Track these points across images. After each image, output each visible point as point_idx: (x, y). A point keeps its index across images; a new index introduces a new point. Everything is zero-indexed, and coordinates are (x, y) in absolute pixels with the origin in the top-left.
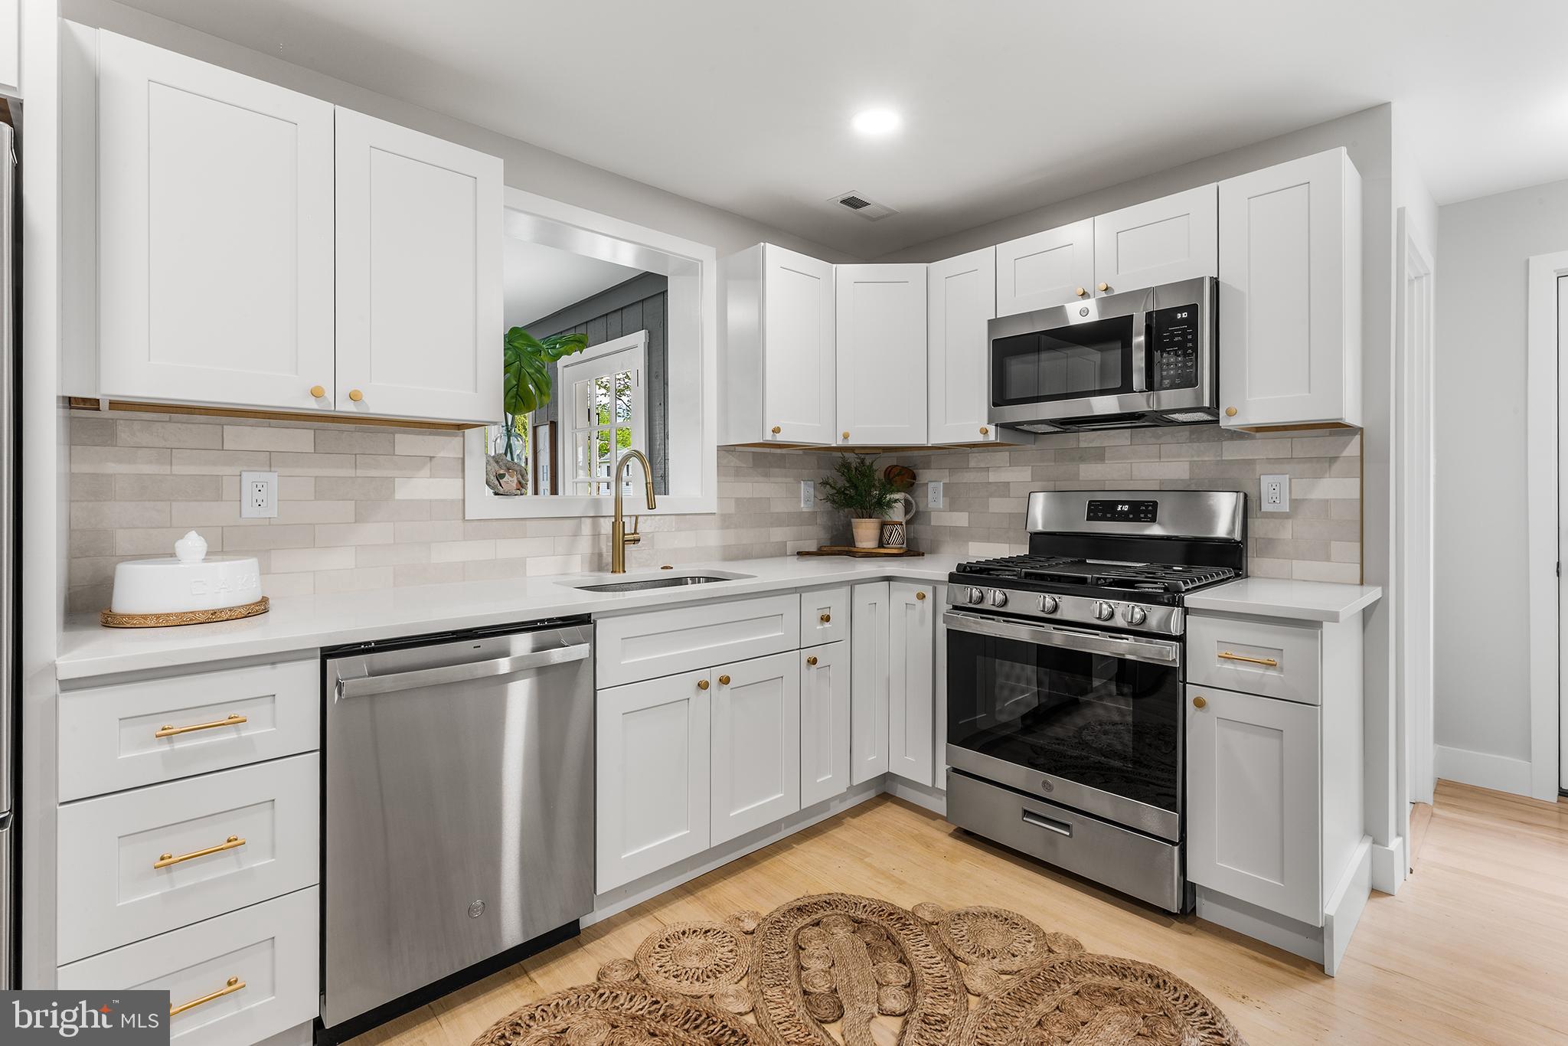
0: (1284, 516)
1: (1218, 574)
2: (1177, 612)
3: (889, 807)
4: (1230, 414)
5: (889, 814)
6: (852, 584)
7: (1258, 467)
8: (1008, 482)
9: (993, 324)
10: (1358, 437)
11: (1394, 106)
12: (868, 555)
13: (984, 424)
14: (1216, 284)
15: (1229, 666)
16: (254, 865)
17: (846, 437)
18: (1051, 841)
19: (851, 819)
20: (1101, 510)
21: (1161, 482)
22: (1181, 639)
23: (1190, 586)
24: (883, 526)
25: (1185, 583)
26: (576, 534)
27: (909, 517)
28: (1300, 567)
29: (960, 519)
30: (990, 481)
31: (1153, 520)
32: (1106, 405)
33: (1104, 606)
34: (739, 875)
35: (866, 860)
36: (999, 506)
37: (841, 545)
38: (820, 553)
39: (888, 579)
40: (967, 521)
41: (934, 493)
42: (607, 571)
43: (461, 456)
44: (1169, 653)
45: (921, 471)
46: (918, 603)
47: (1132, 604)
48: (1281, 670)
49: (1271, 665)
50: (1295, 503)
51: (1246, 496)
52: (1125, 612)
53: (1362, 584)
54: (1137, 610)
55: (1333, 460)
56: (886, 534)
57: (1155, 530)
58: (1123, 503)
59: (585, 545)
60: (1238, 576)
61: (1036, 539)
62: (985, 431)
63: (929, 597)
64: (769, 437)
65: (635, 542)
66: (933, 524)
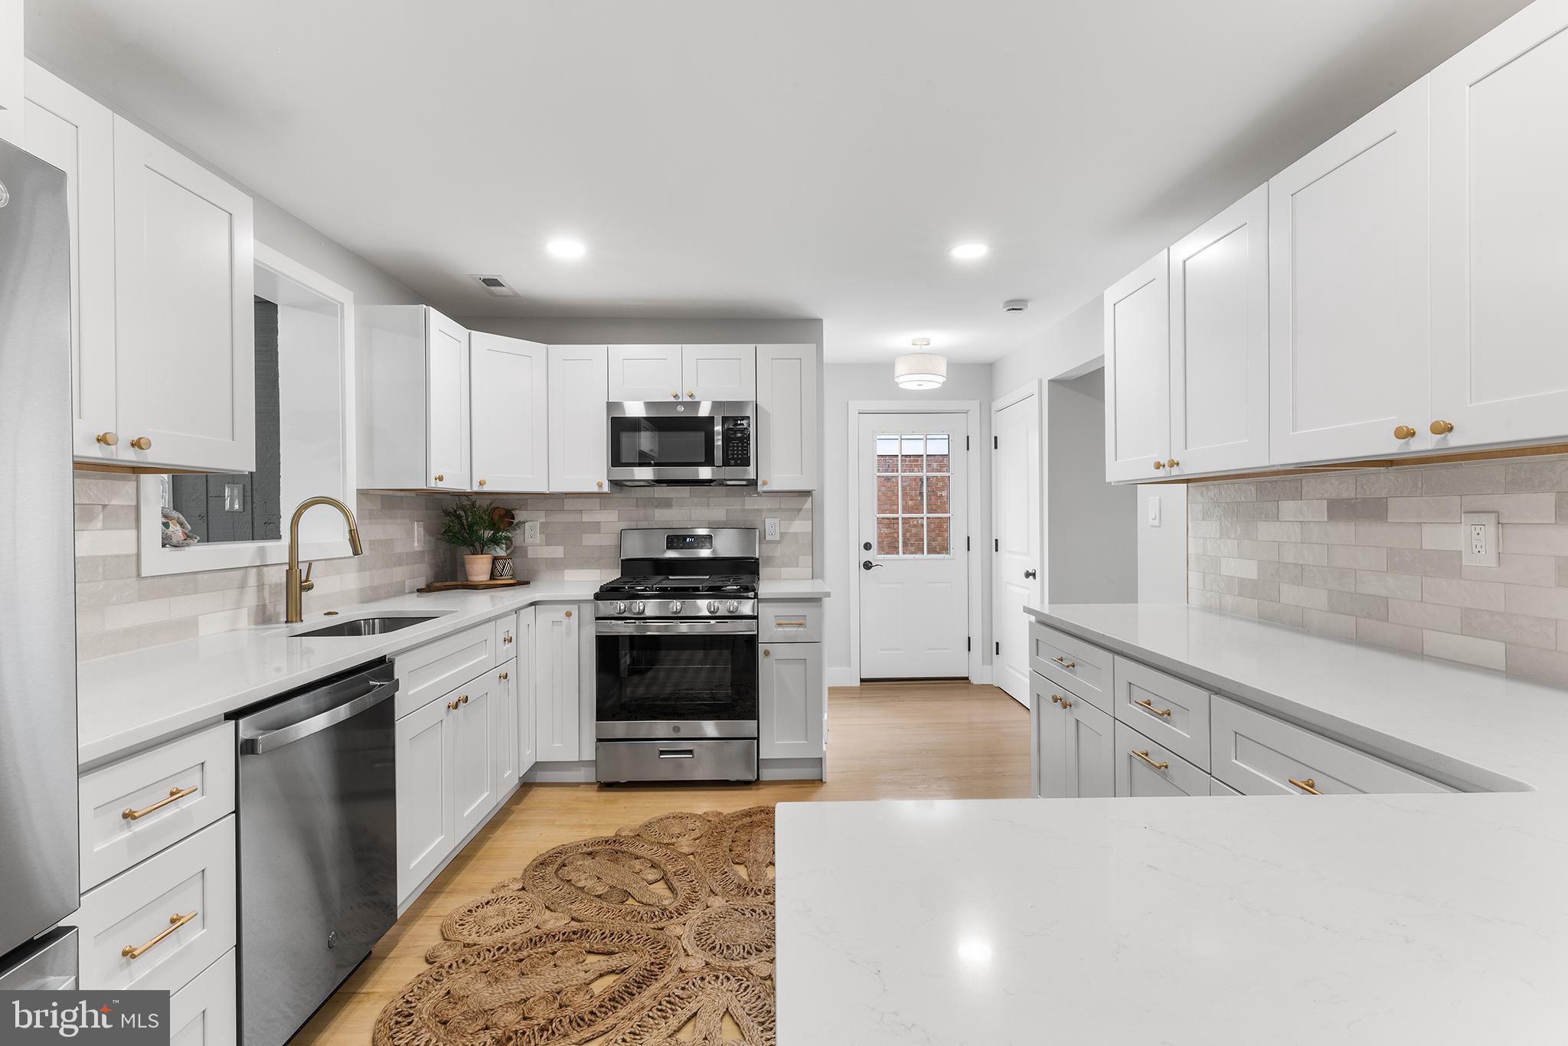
0: (778, 542)
2: (755, 601)
3: (536, 790)
4: (765, 483)
5: (538, 795)
6: (517, 611)
7: (764, 514)
8: (600, 522)
9: (609, 405)
10: (810, 498)
11: (824, 320)
12: (482, 587)
13: (602, 479)
14: (757, 404)
15: (780, 629)
16: (193, 939)
17: (481, 484)
18: (679, 765)
19: (517, 806)
20: (674, 542)
22: (756, 618)
24: (495, 559)
26: (243, 586)
27: (509, 552)
28: (785, 571)
29: (557, 552)
30: (583, 521)
32: (705, 473)
33: (712, 604)
34: (468, 866)
35: (555, 823)
36: (590, 540)
38: (430, 587)
39: (534, 604)
40: (563, 553)
41: (531, 534)
42: (279, 622)
43: (135, 503)
44: (750, 627)
45: (518, 512)
46: (565, 620)
48: (803, 626)
49: (800, 625)
50: (782, 535)
51: (762, 531)
52: (725, 605)
53: (812, 578)
54: (733, 604)
55: (799, 511)
56: (499, 567)
58: (689, 536)
59: (251, 598)
61: (626, 564)
62: (600, 485)
63: (575, 614)
64: (433, 484)
65: (310, 587)
66: (529, 556)
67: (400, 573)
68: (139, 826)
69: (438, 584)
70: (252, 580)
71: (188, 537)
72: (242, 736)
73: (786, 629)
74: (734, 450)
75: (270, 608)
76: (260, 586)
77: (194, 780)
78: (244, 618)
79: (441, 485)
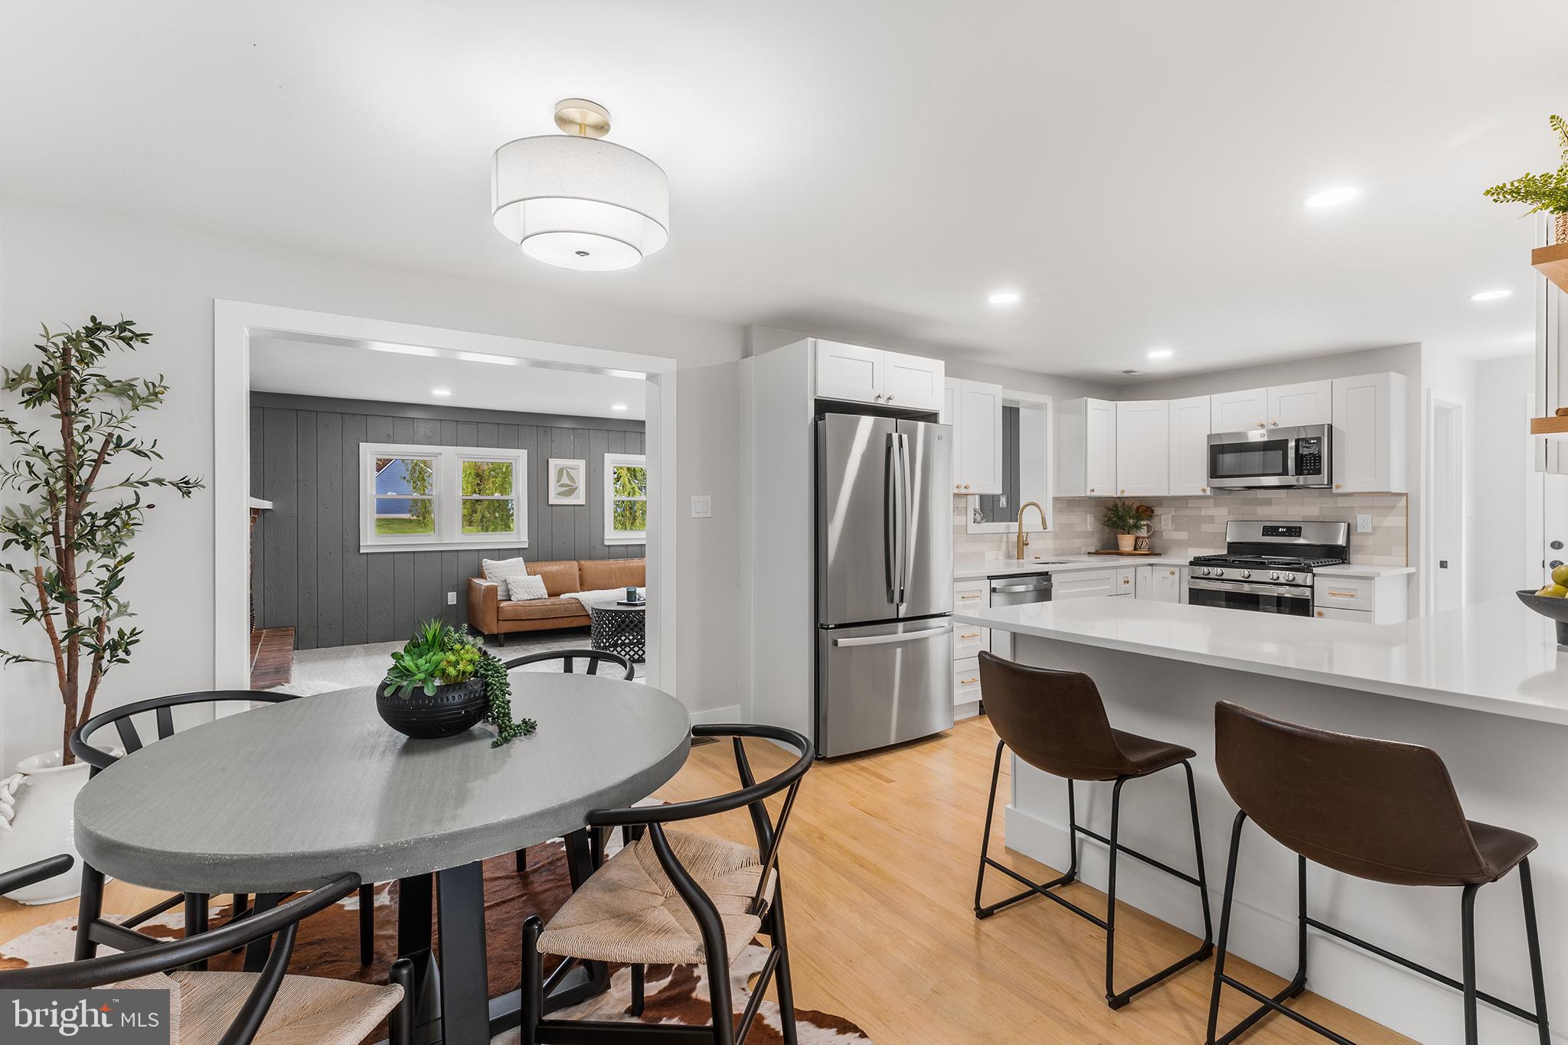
0: (1369, 534)
1: (1332, 561)
2: (1310, 575)
4: (1338, 487)
6: (1136, 567)
7: (1354, 510)
8: (1215, 516)
9: (1210, 437)
10: (1405, 498)
11: (1422, 344)
12: (1130, 555)
13: (1205, 486)
14: (1330, 427)
15: (1334, 598)
17: (1123, 492)
20: (1269, 531)
21: (1304, 517)
22: (1312, 587)
23: (1316, 565)
24: (1137, 538)
25: (1314, 563)
26: (1001, 541)
27: (1149, 534)
28: (1378, 558)
29: (1183, 535)
30: (1202, 514)
31: (1299, 536)
33: (1274, 573)
36: (1208, 528)
37: (1110, 548)
38: (1097, 553)
39: (1151, 565)
40: (1187, 537)
41: (1165, 521)
42: (1014, 559)
43: (966, 507)
44: (1307, 592)
45: (1157, 508)
46: (1171, 576)
47: (1288, 572)
48: (1356, 598)
49: (1352, 597)
50: (1374, 528)
51: (1349, 525)
52: (1284, 576)
53: (1407, 566)
54: (1291, 575)
55: (1393, 507)
56: (1139, 543)
57: (1301, 541)
58: (1283, 527)
59: (1004, 547)
60: (1343, 563)
61: (1230, 545)
62: (1204, 490)
63: (1177, 573)
64: (1089, 494)
65: (1027, 544)
66: (1164, 538)
67: (1077, 543)
68: (967, 602)
69: (1102, 551)
70: (1005, 539)
71: (982, 519)
72: (993, 586)
73: (1339, 598)
74: (1307, 463)
75: (1011, 553)
76: (1008, 542)
77: (979, 594)
78: (1001, 555)
79: (1093, 494)
